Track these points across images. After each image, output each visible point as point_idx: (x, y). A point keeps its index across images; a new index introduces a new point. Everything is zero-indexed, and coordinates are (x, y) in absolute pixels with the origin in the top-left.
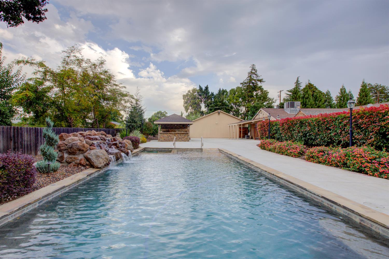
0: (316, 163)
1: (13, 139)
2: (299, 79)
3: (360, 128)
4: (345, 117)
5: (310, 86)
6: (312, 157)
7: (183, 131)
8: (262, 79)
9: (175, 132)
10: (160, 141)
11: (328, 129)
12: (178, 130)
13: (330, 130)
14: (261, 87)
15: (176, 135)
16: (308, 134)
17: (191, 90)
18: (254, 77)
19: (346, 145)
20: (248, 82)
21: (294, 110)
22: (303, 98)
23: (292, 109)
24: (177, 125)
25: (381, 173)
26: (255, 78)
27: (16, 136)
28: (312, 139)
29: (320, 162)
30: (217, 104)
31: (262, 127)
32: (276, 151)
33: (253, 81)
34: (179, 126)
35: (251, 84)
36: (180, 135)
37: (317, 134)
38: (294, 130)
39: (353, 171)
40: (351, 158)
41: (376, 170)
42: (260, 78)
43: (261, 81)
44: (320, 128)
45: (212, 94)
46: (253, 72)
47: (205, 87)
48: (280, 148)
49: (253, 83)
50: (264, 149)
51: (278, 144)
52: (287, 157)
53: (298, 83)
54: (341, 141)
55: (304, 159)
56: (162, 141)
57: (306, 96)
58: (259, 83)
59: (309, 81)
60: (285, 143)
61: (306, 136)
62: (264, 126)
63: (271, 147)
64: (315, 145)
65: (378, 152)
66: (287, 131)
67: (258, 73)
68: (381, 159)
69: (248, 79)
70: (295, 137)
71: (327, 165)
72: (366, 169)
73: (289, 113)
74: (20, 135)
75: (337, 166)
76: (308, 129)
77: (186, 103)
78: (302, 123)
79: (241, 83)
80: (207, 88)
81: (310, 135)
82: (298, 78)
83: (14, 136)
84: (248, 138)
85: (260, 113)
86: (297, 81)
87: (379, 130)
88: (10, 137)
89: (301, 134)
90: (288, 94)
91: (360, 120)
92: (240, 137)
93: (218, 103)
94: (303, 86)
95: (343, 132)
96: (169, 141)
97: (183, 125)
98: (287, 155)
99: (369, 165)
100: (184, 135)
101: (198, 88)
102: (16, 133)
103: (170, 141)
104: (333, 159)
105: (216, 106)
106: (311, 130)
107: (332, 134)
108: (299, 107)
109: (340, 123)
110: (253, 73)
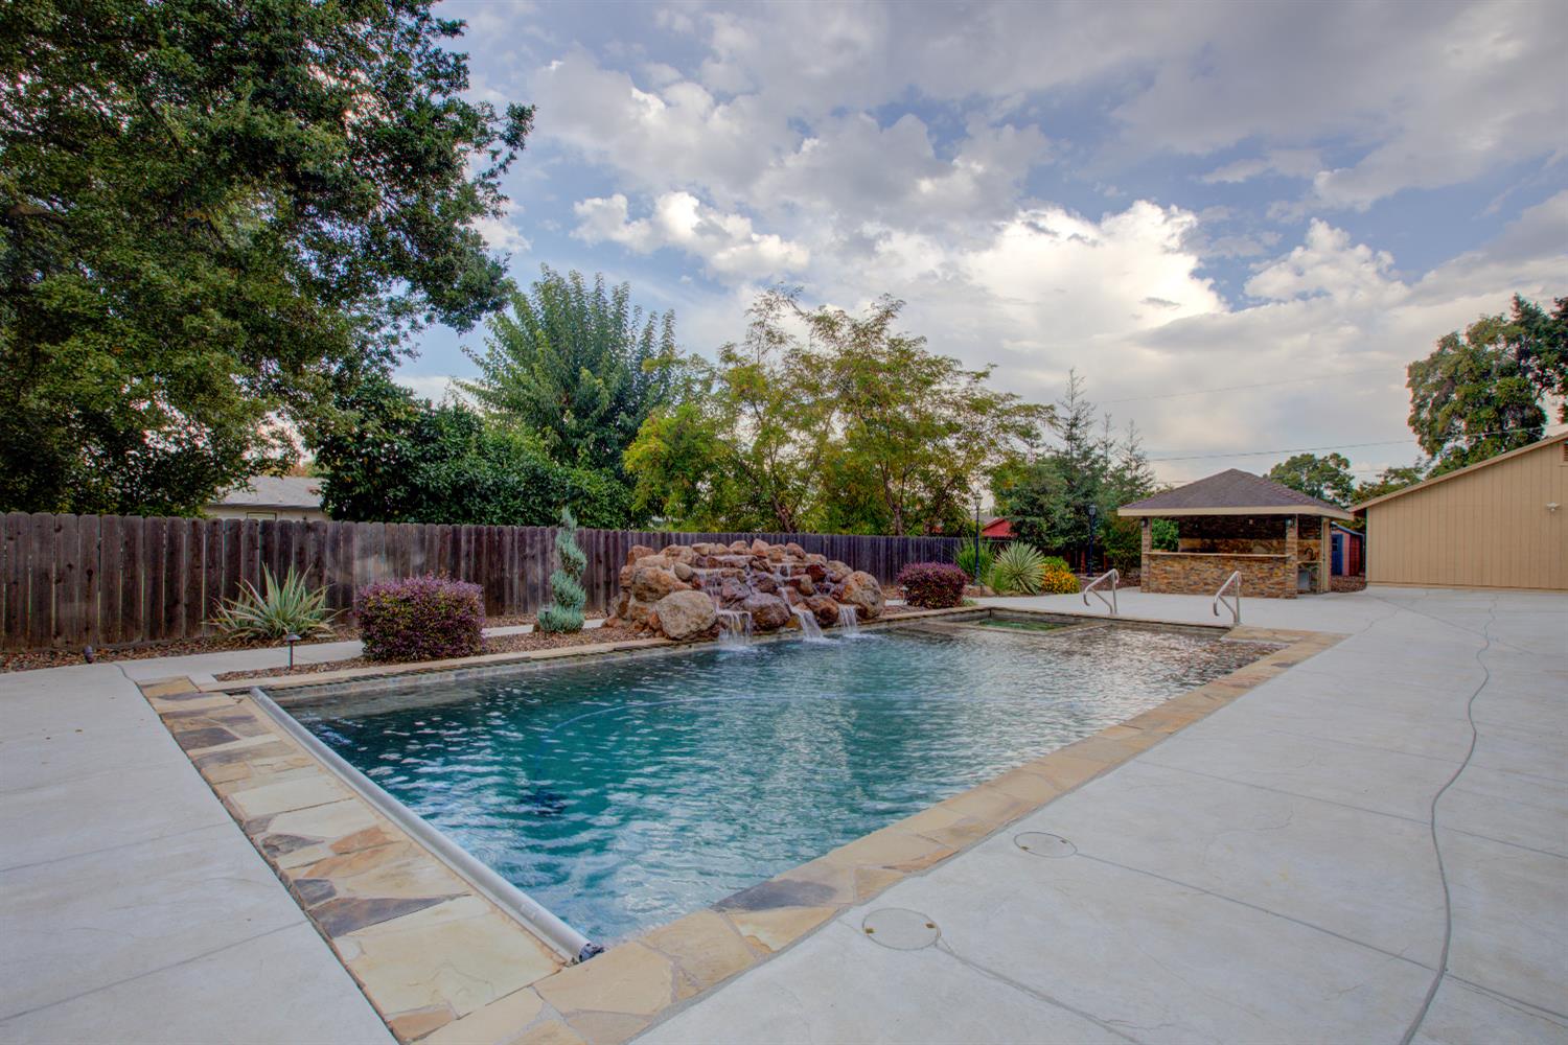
1: (603, 559)
9: (1250, 551)
10: (1148, 589)
12: (1264, 542)
15: (1245, 569)
27: (611, 553)
56: (1158, 591)
74: (620, 551)
83: (606, 552)
88: (598, 556)
96: (1192, 590)
101: (1510, 317)
102: (611, 545)
103: (1194, 592)
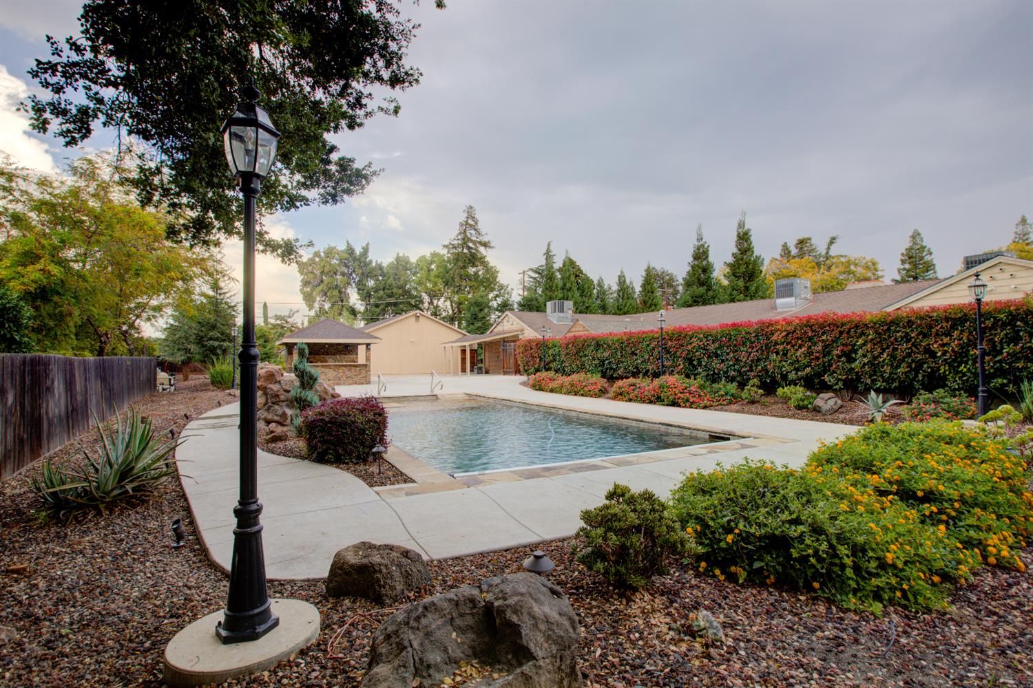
0: (626, 401)
2: (551, 248)
3: (669, 352)
4: (653, 338)
5: (570, 264)
6: (621, 394)
7: (345, 360)
8: (489, 242)
9: (326, 362)
11: (633, 353)
12: (333, 357)
13: (636, 355)
14: (484, 257)
15: (340, 371)
16: (606, 362)
17: (322, 250)
18: (471, 233)
19: (656, 375)
20: (459, 244)
21: (563, 317)
22: (563, 289)
23: (561, 314)
24: (331, 345)
25: (692, 403)
26: (474, 238)
28: (611, 369)
29: (630, 400)
30: (392, 293)
31: (526, 350)
32: (564, 390)
33: (471, 245)
34: (335, 347)
35: (465, 251)
36: (350, 370)
37: (620, 362)
38: (585, 356)
39: (667, 405)
40: (665, 390)
41: (687, 400)
42: (485, 239)
43: (485, 245)
44: (624, 352)
45: (380, 267)
46: (470, 222)
47: (363, 248)
48: (572, 385)
49: (469, 248)
50: (541, 389)
51: (566, 380)
52: (583, 398)
53: (548, 255)
54: (648, 371)
55: (609, 398)
57: (568, 285)
58: (482, 249)
59: (567, 252)
60: (575, 377)
61: (603, 365)
62: (531, 349)
63: (553, 385)
64: (617, 378)
65: (687, 380)
66: (573, 357)
67: (480, 226)
68: (691, 388)
69: (459, 237)
70: (588, 367)
71: (639, 402)
72: (680, 401)
73: (555, 322)
75: (651, 402)
76: (606, 354)
77: (306, 283)
78: (598, 345)
79: (444, 246)
80: (366, 250)
81: (609, 363)
82: (549, 245)
84: (480, 371)
85: (504, 321)
86: (548, 251)
87: (687, 355)
89: (597, 362)
90: (532, 277)
91: (670, 343)
92: (464, 370)
93: (395, 290)
94: (558, 264)
95: (651, 358)
97: (346, 346)
98: (582, 395)
99: (682, 396)
100: (357, 369)
101: (343, 248)
104: (646, 393)
105: (390, 296)
106: (611, 355)
107: (639, 361)
108: (571, 312)
109: (648, 345)
110: (471, 226)
